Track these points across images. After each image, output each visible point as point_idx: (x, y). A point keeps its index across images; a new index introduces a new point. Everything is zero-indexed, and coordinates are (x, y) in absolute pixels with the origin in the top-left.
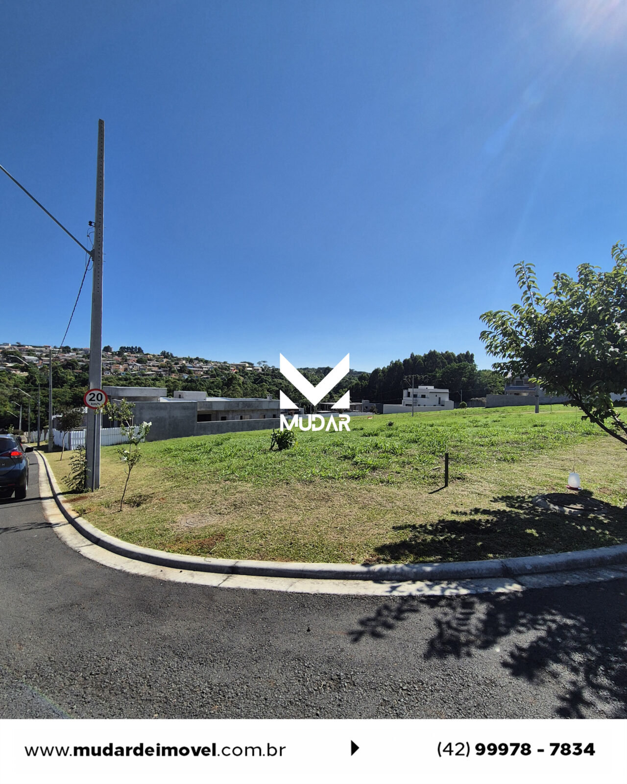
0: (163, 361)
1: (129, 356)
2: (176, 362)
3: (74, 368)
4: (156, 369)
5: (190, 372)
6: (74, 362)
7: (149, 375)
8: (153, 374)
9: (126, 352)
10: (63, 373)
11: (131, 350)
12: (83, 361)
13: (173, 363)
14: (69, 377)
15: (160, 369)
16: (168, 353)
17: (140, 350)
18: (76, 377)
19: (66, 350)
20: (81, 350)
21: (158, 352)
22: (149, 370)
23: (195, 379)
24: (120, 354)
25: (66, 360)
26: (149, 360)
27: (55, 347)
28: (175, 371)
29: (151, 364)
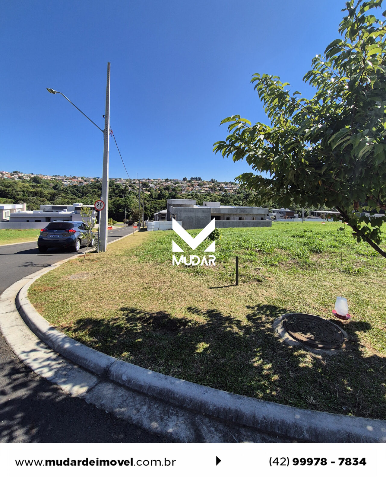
0: (211, 184)
1: (195, 182)
2: (218, 185)
3: (169, 190)
4: (207, 189)
5: (225, 191)
6: (169, 186)
7: (203, 192)
8: (205, 192)
9: (193, 180)
10: (164, 192)
11: (196, 179)
12: (173, 186)
13: (216, 186)
14: (166, 194)
15: (209, 189)
16: (214, 180)
17: (200, 179)
18: (169, 194)
19: (167, 180)
20: (173, 180)
21: (209, 180)
22: (204, 190)
23: (228, 194)
24: (190, 181)
25: (166, 186)
26: (204, 184)
27: (162, 180)
28: (217, 190)
29: (205, 187)
